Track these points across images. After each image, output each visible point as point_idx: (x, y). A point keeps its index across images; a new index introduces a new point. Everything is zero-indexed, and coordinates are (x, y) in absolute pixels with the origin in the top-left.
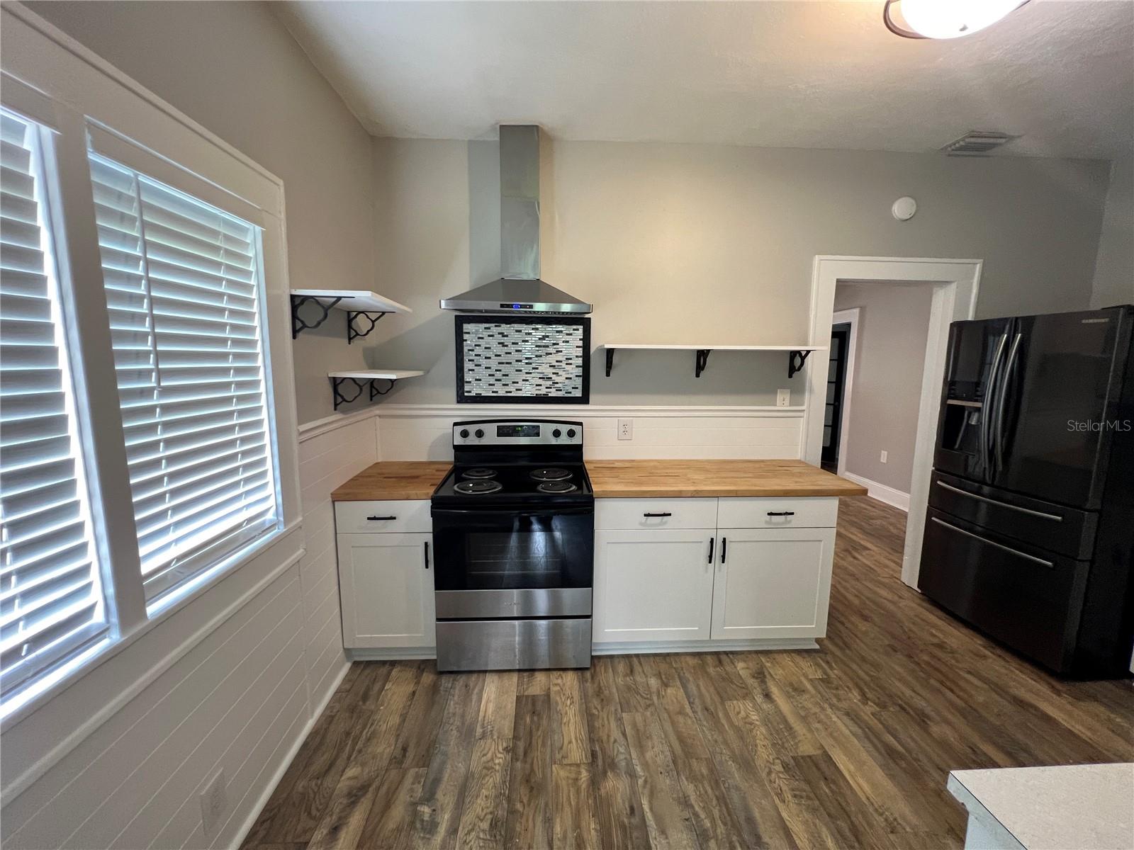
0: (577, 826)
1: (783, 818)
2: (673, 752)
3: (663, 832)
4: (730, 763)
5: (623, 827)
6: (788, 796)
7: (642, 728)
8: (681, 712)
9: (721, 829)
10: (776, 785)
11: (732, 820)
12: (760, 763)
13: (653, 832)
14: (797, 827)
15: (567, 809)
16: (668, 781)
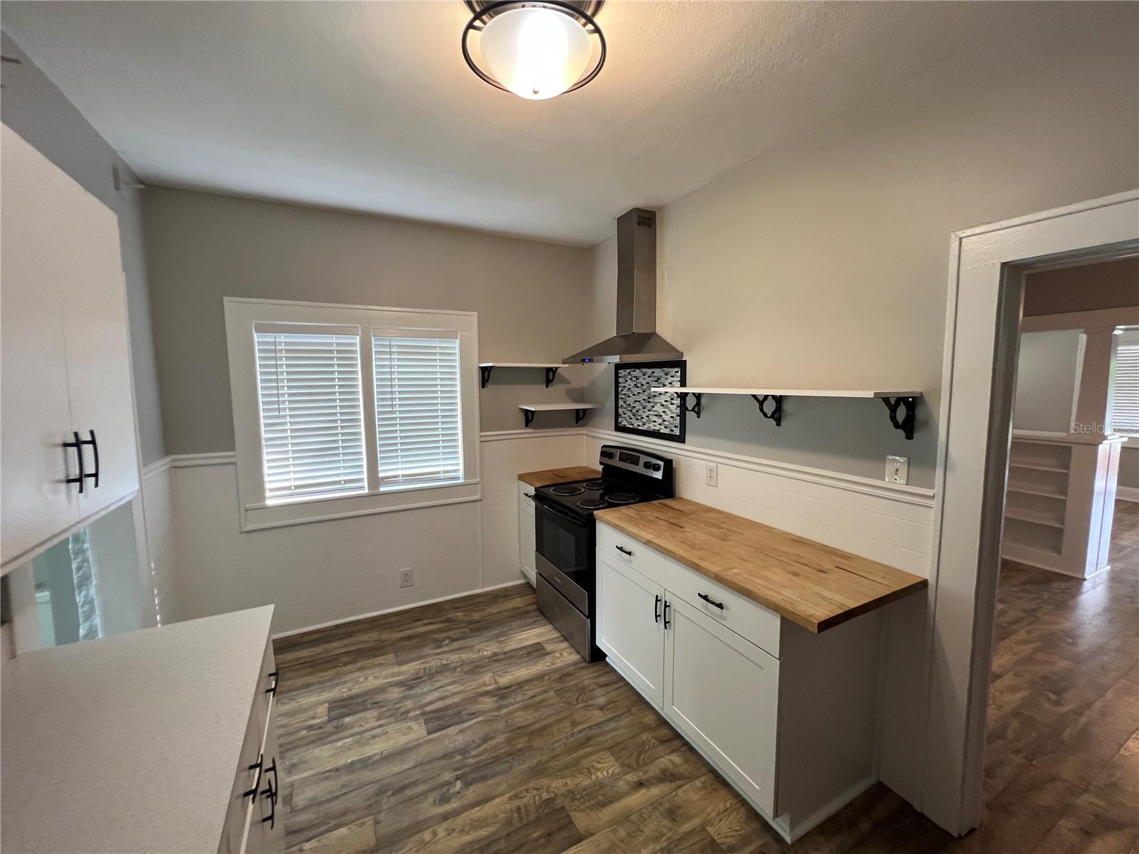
0: (453, 694)
1: (494, 799)
2: (529, 725)
3: (461, 731)
4: (535, 761)
5: (460, 712)
6: (516, 803)
7: (543, 704)
8: (574, 724)
9: (472, 761)
10: (524, 794)
11: (481, 767)
12: (545, 782)
13: (458, 727)
14: (488, 809)
15: (463, 687)
16: (501, 727)
